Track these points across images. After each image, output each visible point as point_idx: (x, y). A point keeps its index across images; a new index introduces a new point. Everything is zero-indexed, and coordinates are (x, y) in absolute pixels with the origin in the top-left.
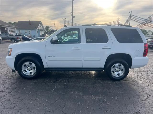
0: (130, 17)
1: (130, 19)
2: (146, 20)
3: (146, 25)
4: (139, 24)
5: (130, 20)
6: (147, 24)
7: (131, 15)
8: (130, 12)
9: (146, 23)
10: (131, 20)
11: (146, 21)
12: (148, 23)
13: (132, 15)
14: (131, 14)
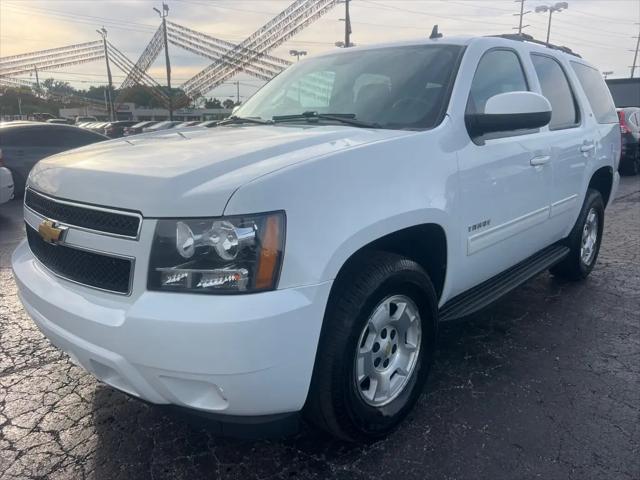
0: (165, 29)
1: (166, 40)
2: (237, 47)
3: (240, 69)
4: (213, 66)
5: (166, 44)
6: (245, 64)
7: (164, 23)
8: (161, 9)
9: (238, 62)
10: (169, 44)
11: (239, 51)
12: (246, 61)
13: (173, 25)
14: (164, 20)
